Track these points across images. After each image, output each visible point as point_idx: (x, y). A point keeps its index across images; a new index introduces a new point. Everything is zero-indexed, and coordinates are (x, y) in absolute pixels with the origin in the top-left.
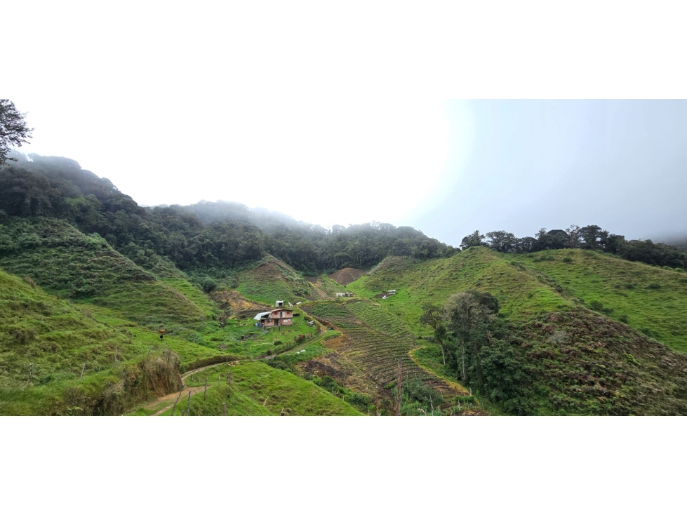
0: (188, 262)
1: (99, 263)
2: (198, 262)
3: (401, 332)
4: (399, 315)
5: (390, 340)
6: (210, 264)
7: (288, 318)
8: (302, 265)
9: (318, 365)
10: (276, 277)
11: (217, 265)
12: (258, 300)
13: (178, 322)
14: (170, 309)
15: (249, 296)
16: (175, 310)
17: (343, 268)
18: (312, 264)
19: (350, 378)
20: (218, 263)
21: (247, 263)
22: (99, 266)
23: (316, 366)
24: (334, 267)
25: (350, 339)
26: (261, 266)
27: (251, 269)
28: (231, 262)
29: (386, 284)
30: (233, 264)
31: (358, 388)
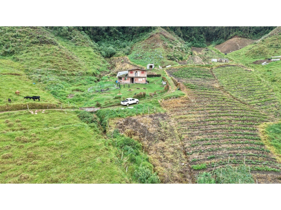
0: (101, 36)
1: (22, 33)
2: (107, 36)
3: (263, 100)
4: (274, 81)
5: (242, 106)
6: (116, 38)
7: (142, 77)
8: (193, 37)
9: (134, 123)
10: (157, 44)
11: (121, 38)
12: (138, 64)
13: (58, 75)
14: (55, 65)
15: (134, 60)
16: (59, 66)
17: (232, 38)
18: (202, 36)
19: (161, 144)
20: (122, 36)
21: (141, 35)
22: (23, 35)
23: (132, 124)
24: (223, 38)
25: (193, 101)
26: (151, 37)
27: (143, 40)
28: (131, 36)
29: (272, 51)
30: (132, 37)
31: (159, 158)
